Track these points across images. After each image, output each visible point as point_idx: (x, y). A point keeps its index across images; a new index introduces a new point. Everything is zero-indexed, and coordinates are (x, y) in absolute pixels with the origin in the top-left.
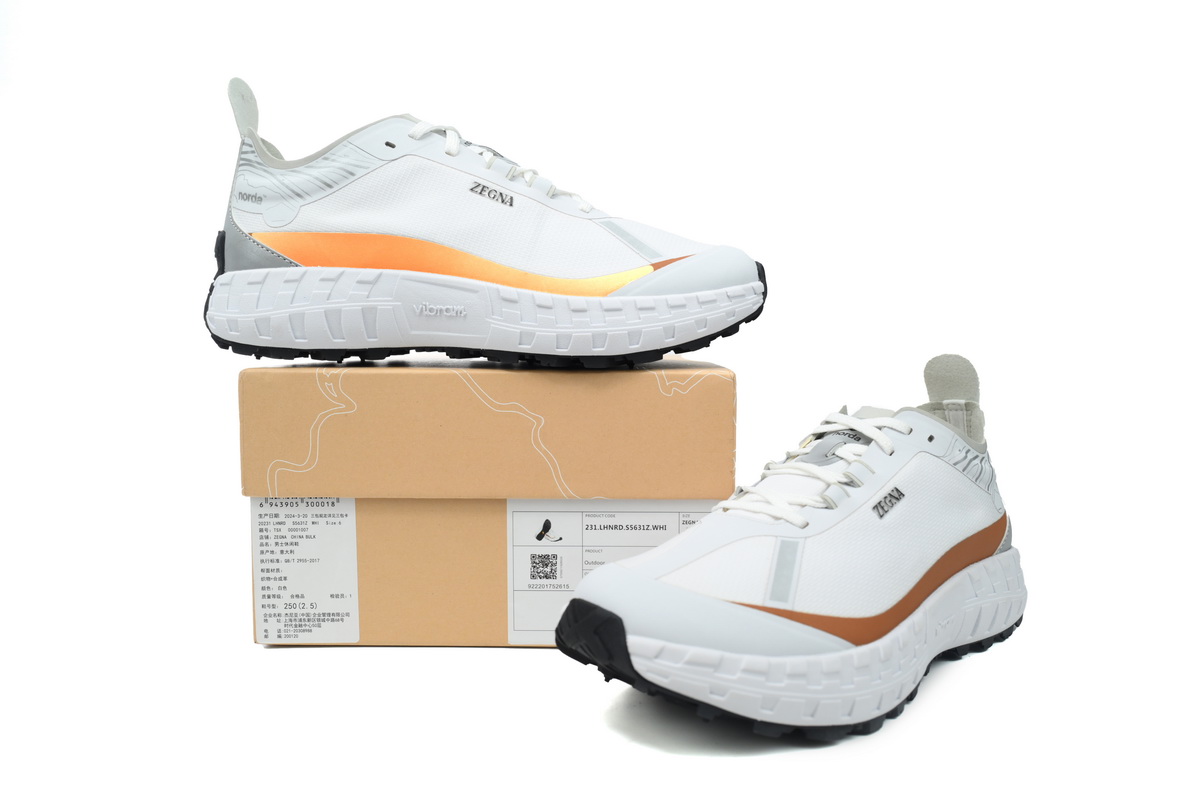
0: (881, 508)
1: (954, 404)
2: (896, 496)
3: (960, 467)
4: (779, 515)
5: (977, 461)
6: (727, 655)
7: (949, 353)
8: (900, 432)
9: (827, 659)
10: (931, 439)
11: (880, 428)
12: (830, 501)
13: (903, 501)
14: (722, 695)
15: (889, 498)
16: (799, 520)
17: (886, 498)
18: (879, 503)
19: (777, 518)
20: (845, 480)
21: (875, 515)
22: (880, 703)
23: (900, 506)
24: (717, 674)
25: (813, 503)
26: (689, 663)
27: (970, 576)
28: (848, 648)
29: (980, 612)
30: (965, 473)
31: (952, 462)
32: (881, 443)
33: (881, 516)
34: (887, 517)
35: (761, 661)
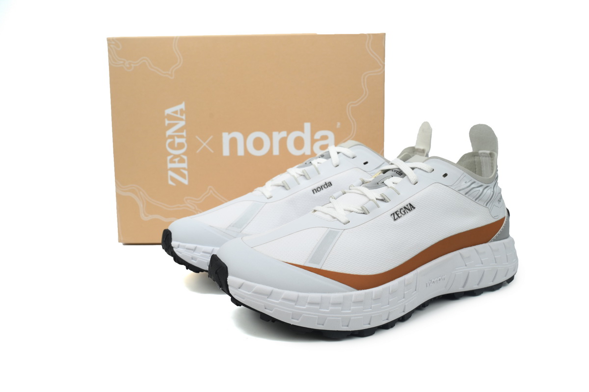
0: (396, 215)
1: (484, 153)
2: (410, 207)
3: (463, 192)
4: (335, 216)
5: (481, 189)
6: (276, 290)
7: (481, 123)
8: (425, 171)
9: (334, 296)
10: (445, 175)
11: (413, 169)
12: (365, 209)
13: (414, 211)
14: (272, 310)
15: (404, 210)
16: (344, 220)
17: (401, 209)
18: (396, 212)
19: (334, 218)
20: (381, 198)
21: (392, 218)
22: (370, 321)
23: (410, 214)
24: (268, 299)
25: (356, 210)
26: (255, 292)
27: (460, 254)
28: (351, 291)
29: (468, 275)
30: (467, 195)
31: (457, 190)
32: (410, 178)
33: (395, 220)
34: (399, 220)
35: (293, 294)
